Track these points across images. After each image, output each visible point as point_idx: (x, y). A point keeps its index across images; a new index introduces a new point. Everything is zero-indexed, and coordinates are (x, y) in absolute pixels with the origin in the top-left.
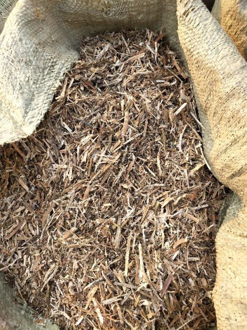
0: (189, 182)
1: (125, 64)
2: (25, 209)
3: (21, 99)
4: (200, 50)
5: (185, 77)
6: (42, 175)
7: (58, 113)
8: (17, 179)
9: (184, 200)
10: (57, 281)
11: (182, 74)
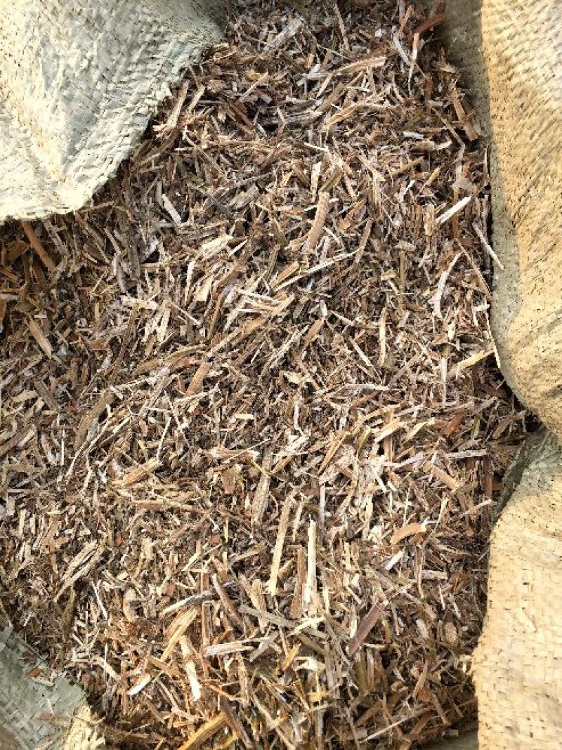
0: (448, 391)
1: (333, 79)
2: (36, 398)
3: (63, 114)
4: (535, 64)
5: (473, 136)
6: (90, 320)
7: (153, 168)
8: (26, 322)
9: (429, 431)
10: (96, 585)
11: (466, 128)
